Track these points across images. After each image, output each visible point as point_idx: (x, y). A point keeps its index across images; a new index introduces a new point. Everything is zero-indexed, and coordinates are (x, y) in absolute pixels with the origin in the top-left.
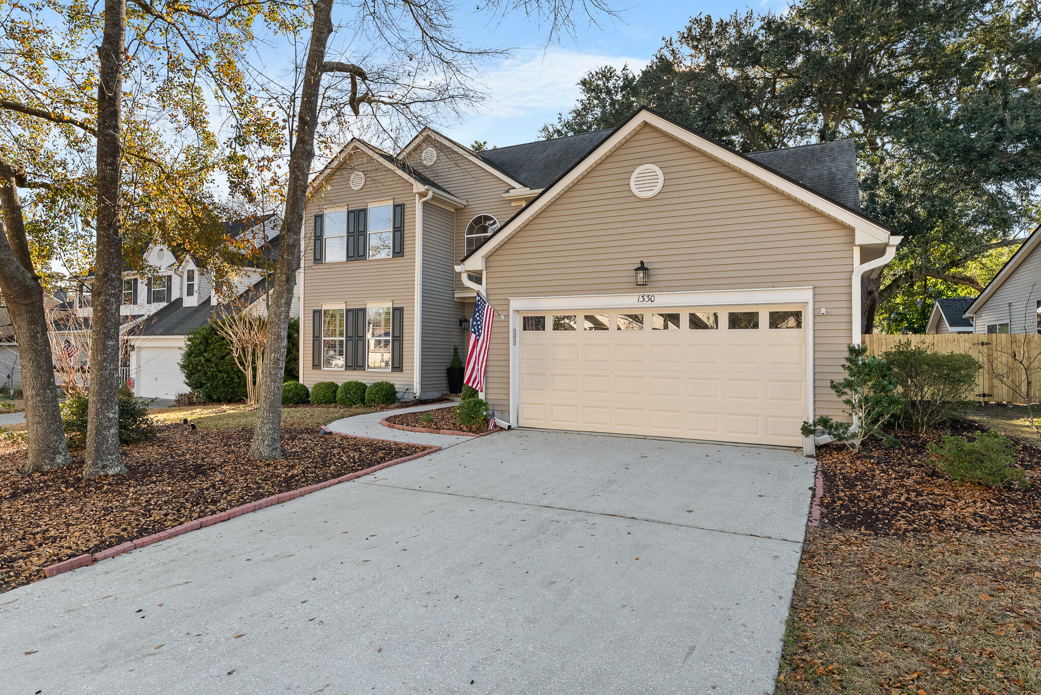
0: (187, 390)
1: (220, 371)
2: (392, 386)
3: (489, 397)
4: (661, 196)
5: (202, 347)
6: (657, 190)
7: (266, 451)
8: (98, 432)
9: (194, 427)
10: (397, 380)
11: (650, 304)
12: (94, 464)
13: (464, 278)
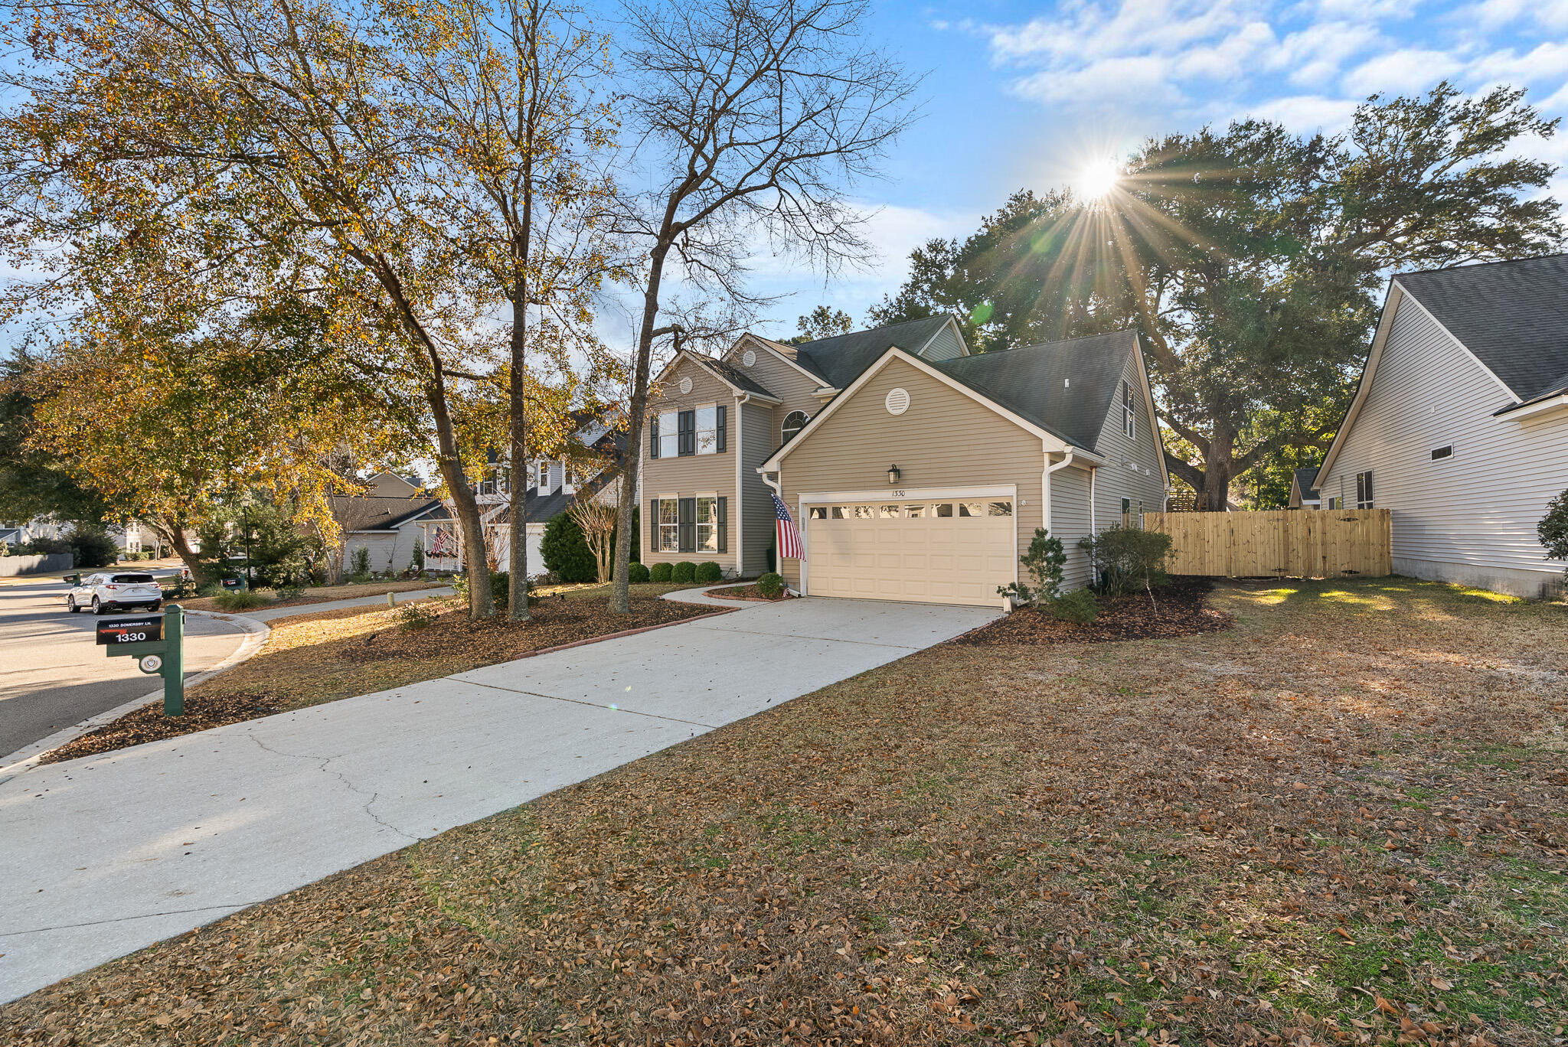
0: (545, 571)
1: (573, 555)
2: (717, 566)
3: (785, 572)
4: (909, 413)
5: (558, 534)
6: (905, 408)
7: (619, 609)
8: (516, 592)
9: (563, 597)
10: (722, 561)
11: (901, 498)
12: (514, 614)
13: (764, 477)
